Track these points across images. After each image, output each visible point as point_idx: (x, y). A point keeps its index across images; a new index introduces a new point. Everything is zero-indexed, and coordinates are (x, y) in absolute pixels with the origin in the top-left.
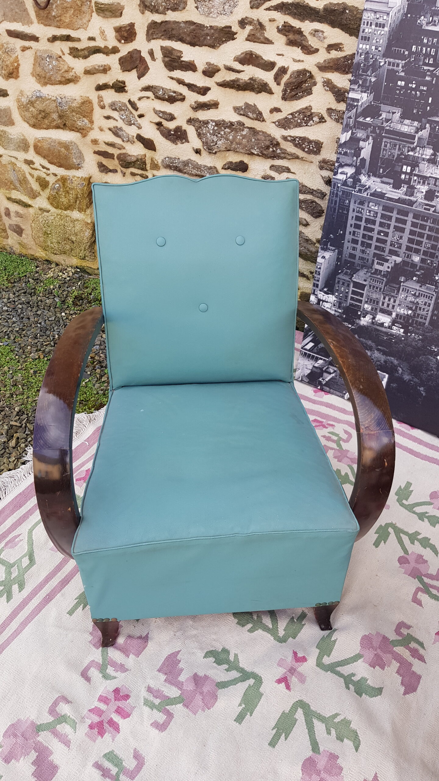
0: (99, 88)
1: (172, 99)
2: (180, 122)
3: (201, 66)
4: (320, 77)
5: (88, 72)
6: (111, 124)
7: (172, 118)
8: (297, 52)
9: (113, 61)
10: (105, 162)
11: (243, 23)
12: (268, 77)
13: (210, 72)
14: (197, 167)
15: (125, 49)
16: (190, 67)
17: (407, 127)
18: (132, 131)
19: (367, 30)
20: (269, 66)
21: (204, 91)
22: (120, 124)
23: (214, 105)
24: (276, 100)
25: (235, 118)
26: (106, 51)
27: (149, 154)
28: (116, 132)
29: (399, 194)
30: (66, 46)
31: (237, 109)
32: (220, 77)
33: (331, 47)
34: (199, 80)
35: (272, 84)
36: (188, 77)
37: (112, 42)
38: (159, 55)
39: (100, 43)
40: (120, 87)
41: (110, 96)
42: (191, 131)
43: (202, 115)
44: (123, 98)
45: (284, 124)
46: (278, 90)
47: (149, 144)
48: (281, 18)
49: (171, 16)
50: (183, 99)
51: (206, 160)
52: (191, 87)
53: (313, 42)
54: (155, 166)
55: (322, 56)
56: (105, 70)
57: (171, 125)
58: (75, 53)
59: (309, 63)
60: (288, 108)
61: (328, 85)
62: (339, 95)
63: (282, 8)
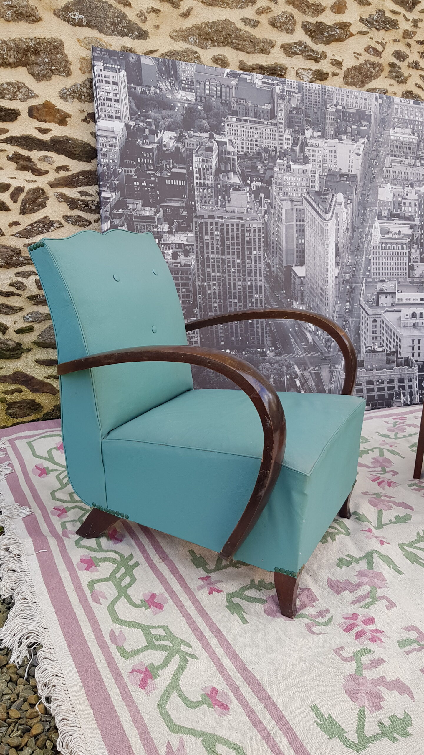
4: (51, 192)
8: (28, 175)
12: (3, 197)
19: (103, 149)
20: (4, 187)
24: (14, 215)
33: (59, 169)
35: (9, 203)
45: (23, 234)
46: (15, 207)
48: (10, 149)
53: (42, 166)
55: (52, 176)
59: (42, 182)
60: (27, 221)
61: (62, 197)
62: (73, 203)
63: (11, 140)
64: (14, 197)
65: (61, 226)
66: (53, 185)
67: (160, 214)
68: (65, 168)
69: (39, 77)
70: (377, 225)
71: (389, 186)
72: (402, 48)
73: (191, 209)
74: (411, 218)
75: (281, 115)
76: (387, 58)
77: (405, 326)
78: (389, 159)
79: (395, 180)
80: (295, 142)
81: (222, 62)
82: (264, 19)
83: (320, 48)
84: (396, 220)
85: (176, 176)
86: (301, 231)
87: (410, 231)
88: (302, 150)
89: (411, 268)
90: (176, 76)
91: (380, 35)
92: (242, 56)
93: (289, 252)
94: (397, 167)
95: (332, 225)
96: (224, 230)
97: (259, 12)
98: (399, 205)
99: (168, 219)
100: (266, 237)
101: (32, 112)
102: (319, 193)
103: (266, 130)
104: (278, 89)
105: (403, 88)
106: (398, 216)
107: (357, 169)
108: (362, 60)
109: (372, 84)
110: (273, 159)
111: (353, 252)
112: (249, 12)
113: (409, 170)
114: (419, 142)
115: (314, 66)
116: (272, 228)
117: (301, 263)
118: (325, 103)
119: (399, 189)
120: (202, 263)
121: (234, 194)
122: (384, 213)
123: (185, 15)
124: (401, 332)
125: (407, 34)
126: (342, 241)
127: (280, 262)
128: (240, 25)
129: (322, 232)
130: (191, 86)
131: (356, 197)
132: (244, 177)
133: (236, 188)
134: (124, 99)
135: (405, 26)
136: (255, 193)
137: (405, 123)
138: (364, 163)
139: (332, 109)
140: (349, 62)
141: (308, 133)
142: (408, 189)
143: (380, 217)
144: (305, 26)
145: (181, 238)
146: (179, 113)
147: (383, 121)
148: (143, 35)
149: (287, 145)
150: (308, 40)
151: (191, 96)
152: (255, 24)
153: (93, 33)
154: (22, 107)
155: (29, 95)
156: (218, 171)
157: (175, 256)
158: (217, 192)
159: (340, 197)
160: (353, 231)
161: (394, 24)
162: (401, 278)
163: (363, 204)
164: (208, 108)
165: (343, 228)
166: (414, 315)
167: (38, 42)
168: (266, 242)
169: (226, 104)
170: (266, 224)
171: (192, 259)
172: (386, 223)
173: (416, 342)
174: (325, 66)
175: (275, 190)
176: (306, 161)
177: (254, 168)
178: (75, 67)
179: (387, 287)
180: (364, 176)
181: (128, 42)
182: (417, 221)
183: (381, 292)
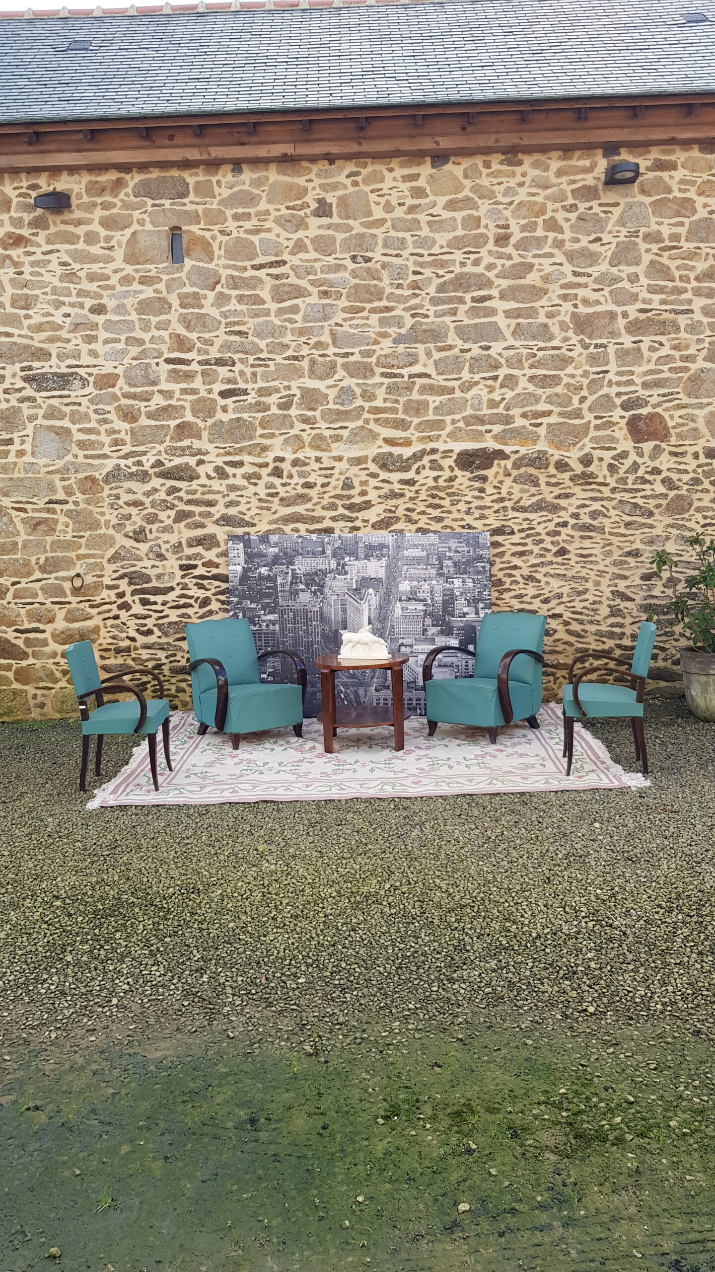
0: (105, 619)
1: (145, 617)
2: (150, 626)
3: (160, 602)
4: (213, 598)
5: (99, 613)
6: (111, 634)
7: (145, 625)
8: (203, 591)
9: (114, 606)
10: (104, 654)
11: (178, 584)
12: (192, 601)
13: (164, 603)
14: (160, 644)
15: (120, 601)
16: (155, 603)
17: (253, 606)
18: (124, 635)
19: (231, 579)
20: (192, 597)
21: (162, 611)
22: (117, 633)
23: (167, 616)
24: (196, 609)
25: (178, 619)
26: (110, 603)
27: (133, 644)
28: (113, 638)
29: (257, 627)
30: (87, 604)
31: (179, 616)
32: (169, 605)
33: (216, 587)
34: (158, 607)
35: (194, 604)
36: (153, 607)
37: (114, 598)
38: (137, 601)
39: (107, 600)
40: (116, 617)
41: (110, 622)
42: (156, 630)
43: (161, 622)
44: (118, 622)
45: (201, 617)
46: (196, 605)
47: (133, 639)
48: (195, 581)
49: (145, 586)
50: (150, 616)
51: (164, 640)
52: (155, 611)
53: (208, 587)
54: (136, 649)
55: (213, 591)
56: (109, 611)
57: (145, 629)
58: (92, 606)
59: (208, 594)
60: (202, 611)
61: (217, 600)
62: (223, 602)
63: (195, 577)
64: (196, 601)
65: (217, 613)
66: (214, 595)
67: (260, 606)
68: (219, 587)
69: (206, 550)
70: (398, 605)
71: (407, 582)
72: (410, 505)
73: (276, 603)
74: (425, 600)
75: (329, 552)
76: (400, 512)
78: (405, 568)
79: (411, 579)
80: (339, 564)
81: (296, 530)
82: (318, 507)
83: (354, 515)
84: (413, 602)
85: (268, 588)
86: (344, 611)
87: (424, 608)
88: (343, 568)
89: (425, 630)
90: (268, 542)
91: (394, 502)
92: (307, 526)
93: (337, 622)
94: (412, 571)
95: (365, 607)
96: (296, 613)
97: (315, 505)
98: (415, 593)
99: (264, 608)
100: (322, 614)
101: (204, 565)
102: (356, 590)
103: (320, 560)
104: (326, 540)
105: (416, 526)
106: (414, 599)
107: (382, 574)
108: (382, 517)
109: (392, 528)
110: (325, 575)
111: (381, 621)
112: (309, 506)
113: (422, 572)
114: (428, 556)
115: (350, 524)
116: (325, 609)
117: (345, 628)
118: (357, 543)
119: (415, 583)
120: (282, 629)
121: (301, 594)
122: (404, 598)
123: (275, 513)
124: (418, 670)
125: (411, 499)
126: (373, 616)
127: (331, 628)
128: (305, 513)
129: (358, 611)
130: (276, 545)
131: (382, 590)
132: (307, 585)
133: (302, 591)
134: (242, 556)
135: (409, 495)
136: (315, 593)
137: (416, 546)
138: (386, 571)
139: (361, 545)
140: (374, 519)
141: (347, 559)
142: (421, 584)
143: (400, 600)
144: (343, 506)
145: (271, 617)
146: (269, 559)
147: (399, 547)
148: (253, 525)
149: (333, 565)
150: (347, 513)
151: (276, 550)
152: (313, 510)
153: (230, 528)
154: (199, 563)
155: (202, 557)
156: (292, 583)
157: (267, 626)
158: (291, 594)
159: (371, 591)
160: (381, 609)
161: (402, 495)
162: (417, 637)
163: (388, 594)
164: (285, 554)
165: (373, 608)
167: (205, 535)
168: (322, 618)
169: (296, 551)
170: (321, 608)
171: (277, 627)
172: (405, 604)
174: (358, 523)
175: (326, 590)
176: (346, 573)
177: (314, 580)
178: (222, 544)
179: (405, 642)
180: (388, 578)
181: (246, 529)
182: (429, 602)
183: (402, 645)
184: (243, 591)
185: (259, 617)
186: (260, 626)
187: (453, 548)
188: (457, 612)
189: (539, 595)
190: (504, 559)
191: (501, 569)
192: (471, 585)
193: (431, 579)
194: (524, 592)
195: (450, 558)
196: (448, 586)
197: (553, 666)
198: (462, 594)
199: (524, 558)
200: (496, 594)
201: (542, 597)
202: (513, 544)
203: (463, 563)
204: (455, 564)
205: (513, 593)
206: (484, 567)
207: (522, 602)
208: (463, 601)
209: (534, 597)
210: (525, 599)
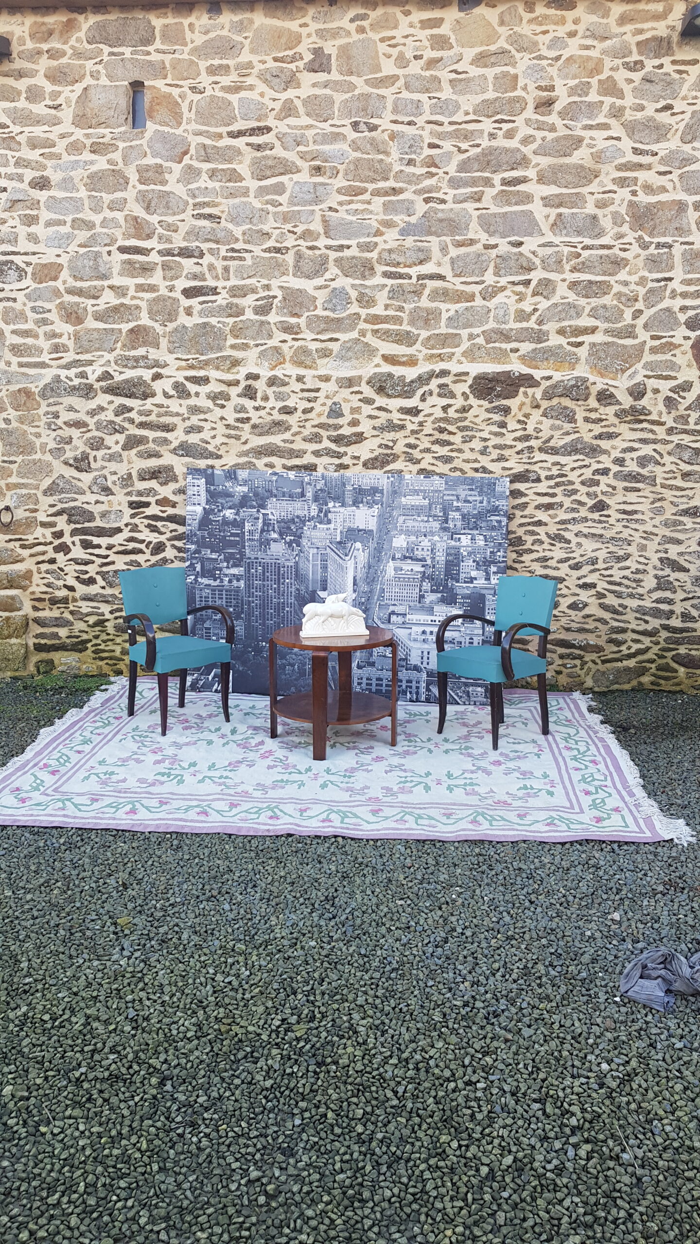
0: (38, 563)
1: (86, 563)
2: (92, 574)
3: (104, 546)
4: (168, 544)
5: (32, 555)
6: (45, 581)
7: (87, 572)
8: (156, 535)
9: (50, 548)
10: (37, 604)
11: (126, 525)
12: (142, 546)
13: (109, 547)
14: (104, 596)
15: (57, 542)
16: (99, 546)
17: (214, 556)
18: (60, 583)
19: (188, 522)
20: (143, 541)
21: (107, 557)
22: (52, 580)
23: (113, 563)
24: (148, 556)
25: (125, 567)
26: (45, 544)
27: (71, 594)
28: (48, 585)
29: (217, 583)
30: (17, 544)
31: (126, 563)
32: (114, 550)
33: (171, 531)
34: (103, 552)
35: (145, 549)
36: (97, 551)
37: (49, 538)
38: (78, 543)
39: (42, 540)
40: (53, 561)
41: (45, 567)
42: (99, 578)
43: (105, 569)
44: (54, 567)
45: (153, 566)
46: (148, 551)
47: (71, 589)
48: (146, 522)
49: (87, 525)
50: (93, 562)
51: (109, 591)
52: (98, 556)
53: (163, 530)
54: (75, 600)
55: (168, 535)
56: (44, 553)
57: (86, 576)
58: (23, 547)
59: (162, 538)
60: (154, 559)
61: (173, 546)
62: (180, 550)
63: (146, 517)
64: (147, 547)
65: (172, 562)
66: (169, 540)
67: (222, 557)
68: (175, 530)
69: (162, 484)
70: (391, 564)
71: (403, 536)
72: (412, 441)
73: (242, 554)
74: (424, 560)
75: (309, 495)
76: (399, 448)
77: (415, 640)
78: (401, 519)
79: (408, 533)
80: (320, 511)
81: (271, 466)
82: (298, 438)
83: (342, 450)
84: (409, 561)
85: (233, 535)
86: (325, 568)
87: (422, 569)
88: (326, 515)
89: (422, 597)
90: (236, 478)
91: (392, 435)
92: (284, 461)
93: (314, 581)
94: (410, 523)
95: (350, 565)
96: (265, 567)
97: (294, 435)
98: (413, 550)
99: (227, 560)
100: (297, 571)
101: (158, 502)
102: (340, 543)
103: (298, 504)
104: (307, 479)
105: (417, 467)
106: (411, 558)
107: (373, 525)
108: (376, 453)
109: (386, 469)
110: (303, 522)
111: (368, 583)
112: (287, 436)
113: (422, 524)
114: (430, 505)
115: (337, 461)
116: (301, 565)
117: (325, 589)
118: (344, 485)
119: (413, 538)
120: (248, 586)
121: (273, 545)
122: (398, 555)
123: (245, 443)
124: (411, 644)
125: (413, 432)
126: (359, 576)
127: (307, 588)
128: (282, 444)
129: (342, 569)
130: (245, 482)
131: (372, 545)
132: (281, 534)
133: (275, 541)
134: (203, 494)
135: (410, 427)
136: (290, 544)
137: (416, 492)
138: (379, 523)
139: (349, 488)
140: (366, 455)
141: (331, 505)
142: (420, 539)
143: (394, 559)
144: (329, 438)
145: (235, 571)
146: (236, 500)
147: (395, 492)
148: (219, 457)
149: (314, 512)
150: (333, 446)
151: (245, 489)
152: (292, 442)
153: (191, 460)
154: (152, 500)
155: (156, 493)
156: (262, 531)
157: (230, 581)
158: (261, 544)
159: (358, 545)
160: (369, 568)
161: (402, 427)
162: (412, 604)
163: (379, 550)
164: (256, 494)
165: (359, 566)
166: (424, 632)
167: (160, 467)
168: (297, 575)
169: (269, 491)
170: (297, 563)
171: (242, 584)
172: (398, 564)
173: (425, 654)
174: (346, 460)
175: (304, 542)
176: (329, 522)
177: (289, 528)
178: (180, 478)
179: (397, 609)
180: (380, 530)
181: (210, 462)
182: (429, 562)
183: (393, 613)
184: (203, 537)
185: (220, 569)
186: (222, 581)
187: (462, 496)
188: (462, 576)
189: (568, 559)
190: (526, 512)
191: (521, 525)
192: (482, 543)
193: (432, 534)
194: (547, 554)
195: (458, 509)
196: (453, 543)
197: (580, 648)
198: (469, 554)
199: (551, 512)
200: (514, 555)
201: (571, 562)
202: (538, 494)
203: (474, 516)
204: (464, 516)
205: (535, 556)
206: (499, 522)
207: (546, 567)
208: (471, 563)
209: (561, 561)
210: (549, 563)
